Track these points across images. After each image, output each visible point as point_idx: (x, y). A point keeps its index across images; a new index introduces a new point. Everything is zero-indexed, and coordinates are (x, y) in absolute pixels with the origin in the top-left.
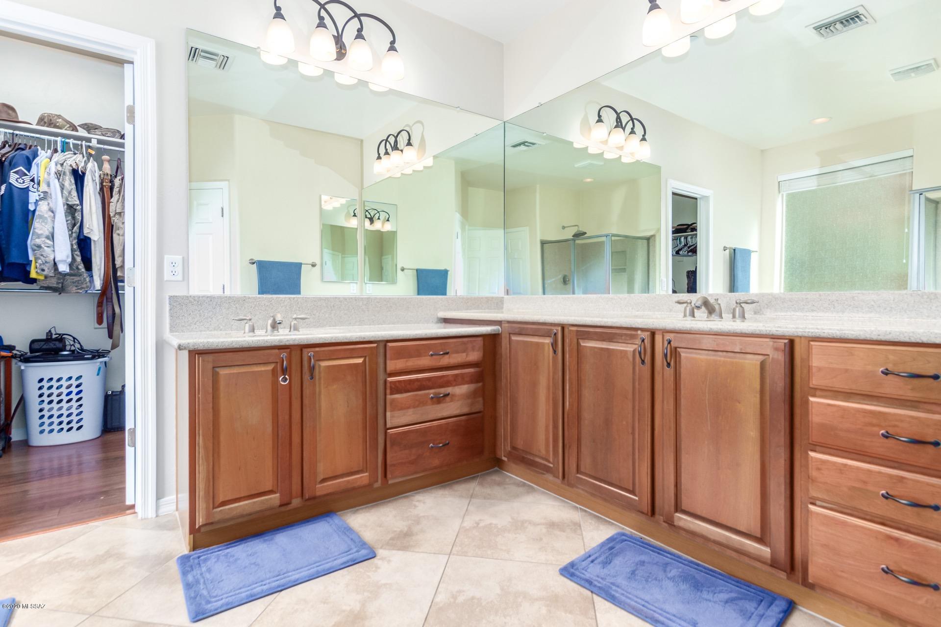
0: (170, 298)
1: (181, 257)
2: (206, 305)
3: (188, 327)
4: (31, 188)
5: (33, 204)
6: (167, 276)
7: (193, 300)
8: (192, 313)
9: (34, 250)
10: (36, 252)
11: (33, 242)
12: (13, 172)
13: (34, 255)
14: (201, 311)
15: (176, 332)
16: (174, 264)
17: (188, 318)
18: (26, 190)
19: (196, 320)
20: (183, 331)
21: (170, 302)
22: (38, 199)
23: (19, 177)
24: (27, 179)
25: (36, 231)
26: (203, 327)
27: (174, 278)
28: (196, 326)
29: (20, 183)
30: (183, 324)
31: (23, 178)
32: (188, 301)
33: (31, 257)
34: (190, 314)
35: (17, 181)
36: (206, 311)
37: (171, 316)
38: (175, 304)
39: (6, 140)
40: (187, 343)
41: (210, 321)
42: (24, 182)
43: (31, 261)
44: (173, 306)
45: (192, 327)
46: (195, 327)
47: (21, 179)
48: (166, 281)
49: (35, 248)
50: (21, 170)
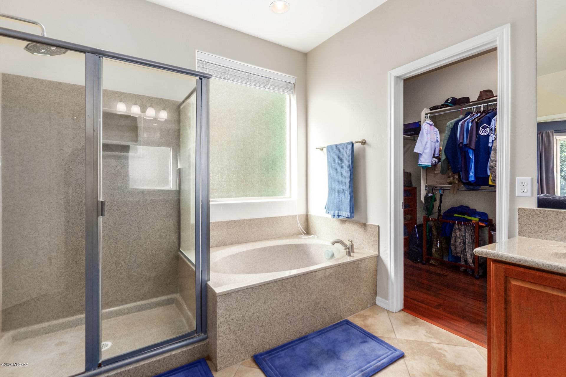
0: (518, 210)
1: (530, 178)
2: (552, 218)
3: (534, 234)
4: (490, 135)
5: (491, 143)
6: (518, 193)
7: (539, 213)
8: (538, 223)
9: (490, 169)
10: (491, 170)
11: (490, 165)
12: (481, 128)
13: (490, 172)
14: (547, 223)
15: (523, 236)
16: (523, 184)
17: (534, 227)
18: (488, 135)
19: (541, 229)
20: (529, 237)
21: (519, 212)
22: (493, 139)
23: (483, 130)
24: (488, 130)
25: (492, 158)
26: (548, 236)
27: (524, 195)
28: (542, 234)
29: (484, 133)
30: (530, 231)
31: (486, 130)
32: (534, 213)
33: (489, 173)
34: (536, 224)
35: (482, 132)
36: (552, 223)
37: (520, 223)
38: (523, 215)
39: (484, 109)
40: (481, 251)
41: (557, 232)
42: (486, 132)
43: (489, 175)
44: (521, 216)
45: (538, 234)
46: (540, 235)
47: (484, 131)
48: (517, 196)
49: (491, 168)
50: (485, 125)
